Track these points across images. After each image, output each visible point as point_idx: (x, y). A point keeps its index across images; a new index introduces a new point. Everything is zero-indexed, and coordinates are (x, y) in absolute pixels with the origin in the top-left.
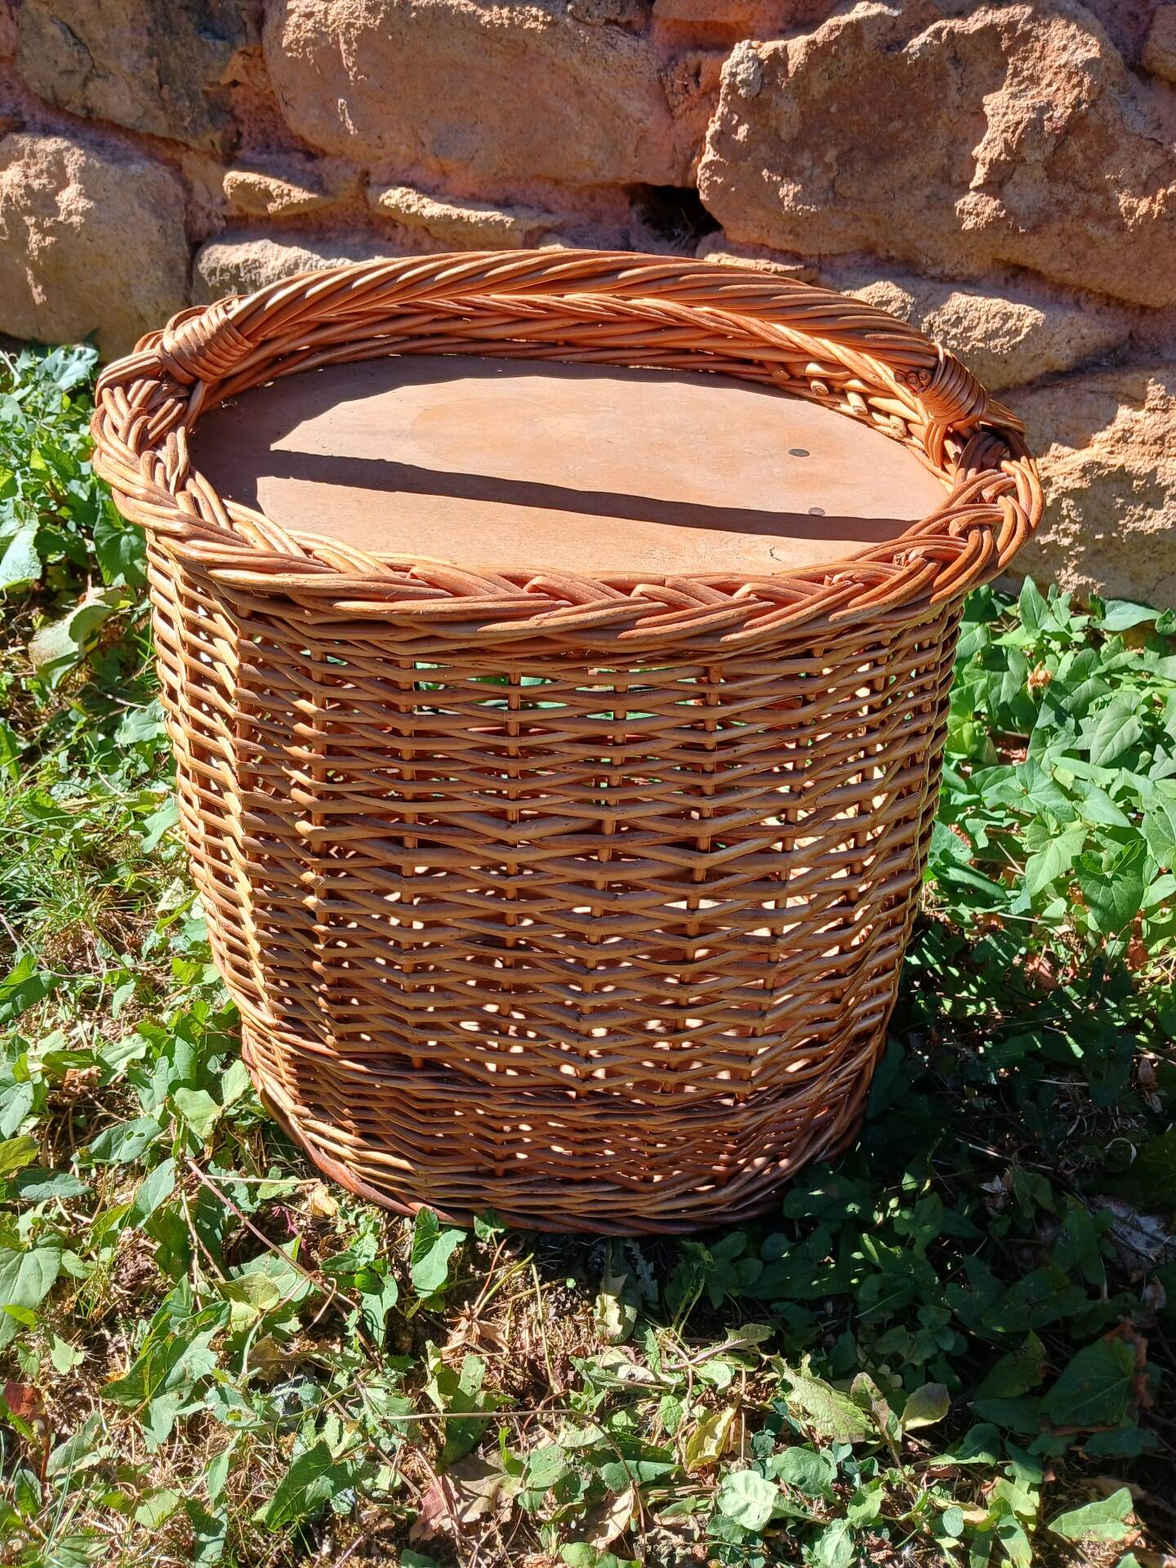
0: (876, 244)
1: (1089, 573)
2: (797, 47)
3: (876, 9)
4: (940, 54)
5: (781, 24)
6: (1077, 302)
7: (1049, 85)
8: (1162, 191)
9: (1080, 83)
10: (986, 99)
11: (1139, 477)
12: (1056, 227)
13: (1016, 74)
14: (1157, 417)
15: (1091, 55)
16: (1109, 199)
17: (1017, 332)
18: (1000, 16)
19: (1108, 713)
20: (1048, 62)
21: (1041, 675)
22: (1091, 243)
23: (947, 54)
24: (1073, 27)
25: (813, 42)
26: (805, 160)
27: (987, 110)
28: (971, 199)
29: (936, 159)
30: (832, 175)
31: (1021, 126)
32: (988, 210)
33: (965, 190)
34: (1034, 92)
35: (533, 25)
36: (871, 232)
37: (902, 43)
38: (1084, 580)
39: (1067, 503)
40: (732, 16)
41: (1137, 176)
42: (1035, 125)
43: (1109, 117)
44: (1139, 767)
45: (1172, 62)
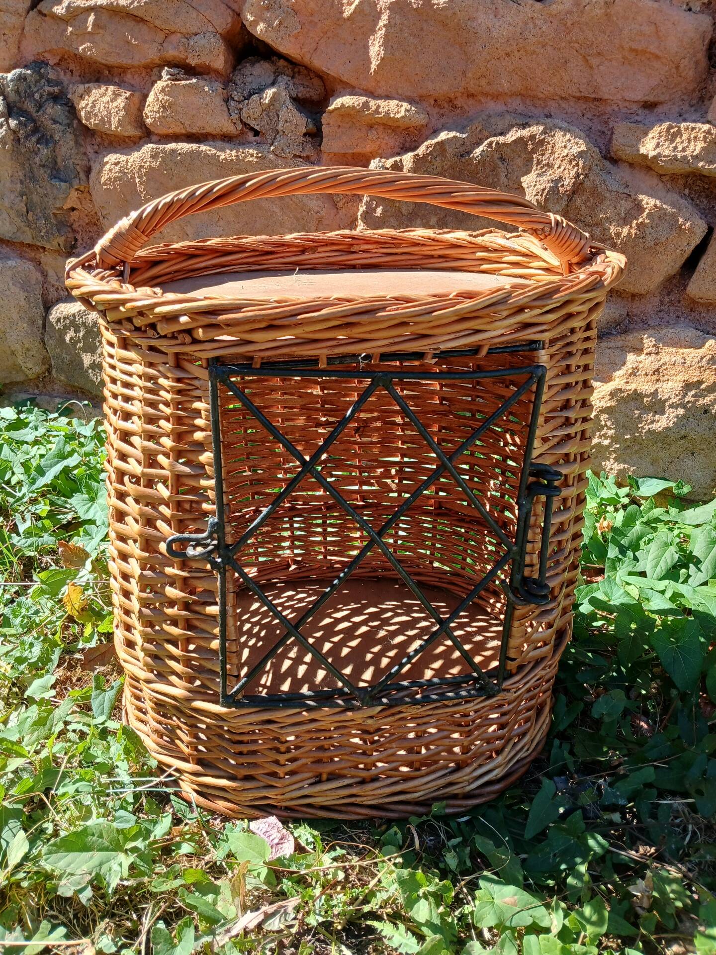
1: (625, 462)
2: (408, 159)
3: (452, 134)
4: (492, 156)
5: (397, 150)
7: (559, 167)
8: (635, 222)
9: (577, 165)
10: (523, 179)
11: (647, 396)
13: (538, 163)
14: (652, 358)
15: (581, 149)
16: (604, 229)
18: (525, 133)
19: (653, 546)
20: (556, 155)
21: (605, 524)
23: (497, 156)
24: (568, 135)
25: (418, 155)
27: (524, 185)
31: (546, 192)
34: (551, 172)
35: (251, 159)
37: (469, 153)
38: (622, 466)
39: (603, 417)
40: (368, 148)
41: (619, 214)
42: (554, 190)
43: (597, 182)
44: (681, 580)
45: (628, 150)
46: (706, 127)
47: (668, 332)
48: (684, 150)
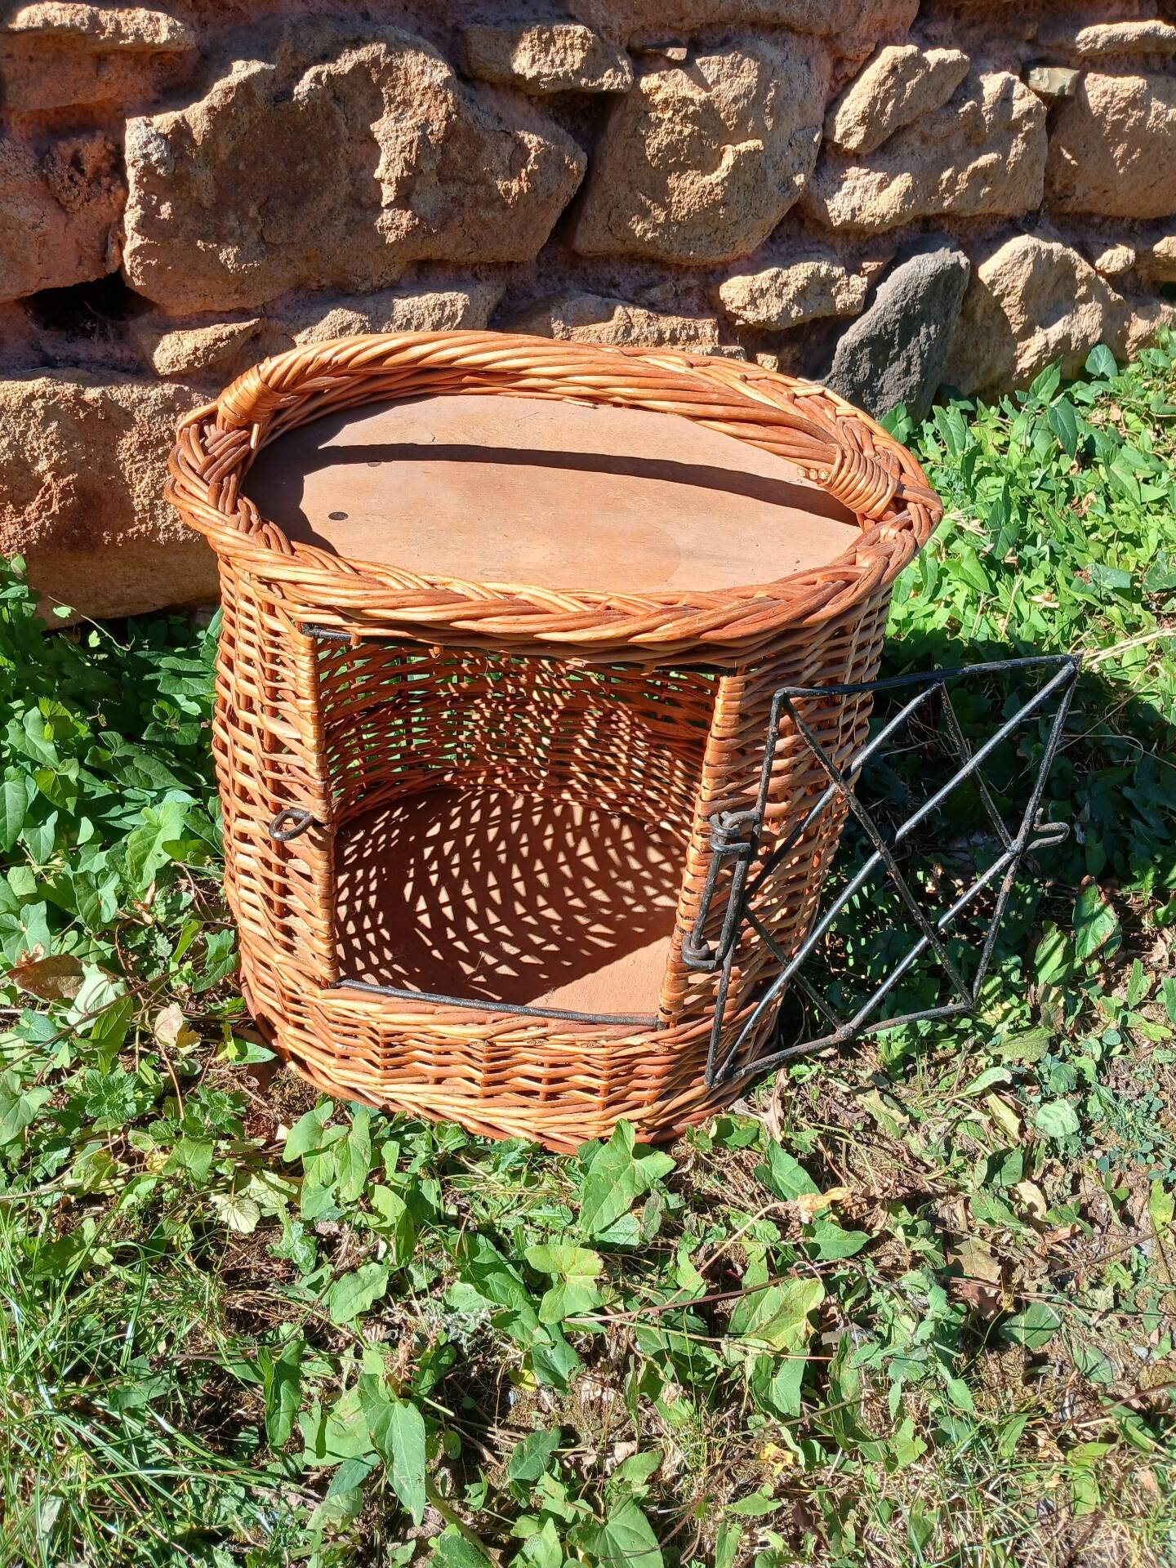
0: (307, 278)
3: (255, 66)
6: (475, 275)
7: (421, 105)
8: (523, 171)
9: (445, 99)
10: (374, 127)
12: (457, 220)
13: (391, 101)
15: (444, 74)
16: (490, 186)
17: (454, 315)
20: (413, 85)
22: (485, 225)
23: (329, 95)
24: (420, 54)
25: (211, 108)
26: (232, 222)
27: (378, 136)
28: (387, 216)
29: (344, 188)
30: (259, 228)
31: (414, 145)
32: (404, 222)
33: (377, 209)
34: (410, 113)
36: (303, 269)
37: (289, 94)
40: (100, 95)
41: (503, 163)
42: (424, 140)
43: (471, 121)
45: (496, 68)
46: (580, 29)
47: (569, 306)
48: (562, 64)
